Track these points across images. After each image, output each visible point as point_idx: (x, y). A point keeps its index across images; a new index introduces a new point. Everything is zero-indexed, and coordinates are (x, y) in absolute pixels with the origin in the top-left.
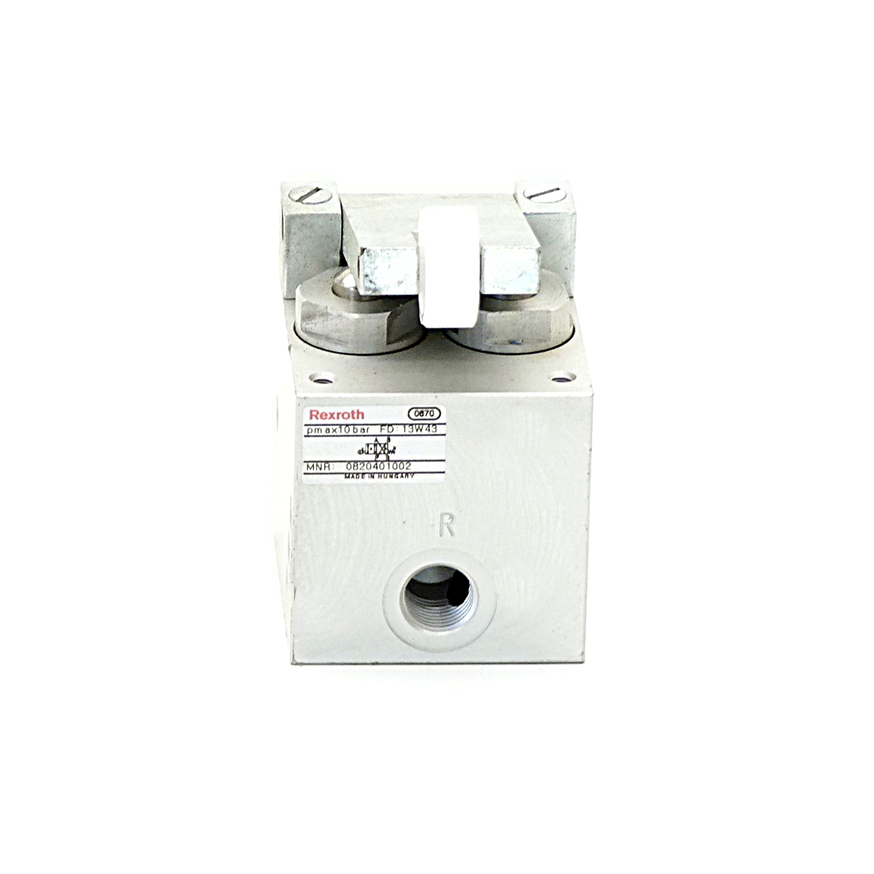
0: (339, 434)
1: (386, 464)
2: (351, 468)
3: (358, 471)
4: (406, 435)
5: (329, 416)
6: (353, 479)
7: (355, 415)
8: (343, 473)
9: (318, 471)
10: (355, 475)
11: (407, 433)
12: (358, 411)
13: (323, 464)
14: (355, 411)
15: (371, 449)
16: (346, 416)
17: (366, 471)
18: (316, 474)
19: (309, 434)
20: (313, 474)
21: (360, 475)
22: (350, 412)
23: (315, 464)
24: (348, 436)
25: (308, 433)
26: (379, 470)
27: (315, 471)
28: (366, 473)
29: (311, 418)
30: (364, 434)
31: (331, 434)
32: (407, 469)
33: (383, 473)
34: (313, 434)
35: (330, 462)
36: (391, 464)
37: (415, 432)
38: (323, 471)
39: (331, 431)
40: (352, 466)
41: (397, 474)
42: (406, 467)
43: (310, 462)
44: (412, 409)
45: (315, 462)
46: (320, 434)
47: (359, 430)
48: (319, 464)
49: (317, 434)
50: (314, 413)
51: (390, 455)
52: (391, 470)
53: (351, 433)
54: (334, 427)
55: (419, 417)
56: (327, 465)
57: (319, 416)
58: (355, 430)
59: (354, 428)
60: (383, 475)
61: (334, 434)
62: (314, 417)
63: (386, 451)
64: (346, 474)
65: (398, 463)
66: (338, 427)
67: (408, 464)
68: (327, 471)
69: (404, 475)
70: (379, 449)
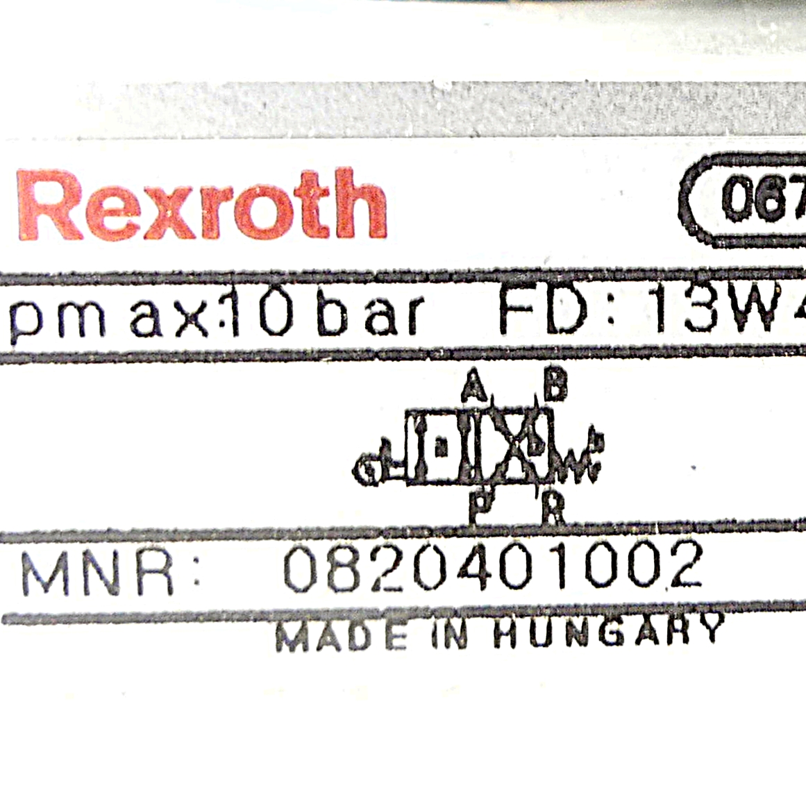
0: (221, 340)
1: (540, 547)
2: (314, 579)
3: (364, 599)
4: (670, 352)
5: (149, 212)
6: (329, 650)
7: (328, 211)
8: (262, 617)
9: (100, 602)
10: (340, 629)
11: (677, 335)
12: (344, 176)
13: (127, 551)
14: (327, 180)
15: (442, 447)
16: (264, 214)
17: (413, 597)
18: (84, 619)
19: (24, 344)
20: (68, 619)
21: (377, 628)
22: (289, 183)
23: (75, 551)
24: (286, 356)
25: (15, 334)
26: (496, 595)
27: (76, 603)
28: (415, 613)
29: (29, 230)
30: (389, 342)
31: (167, 342)
32: (677, 582)
33: (522, 612)
34: (47, 341)
35: (175, 536)
36: (576, 547)
37: (726, 333)
38: (127, 602)
39: (170, 320)
40: (323, 567)
41: (615, 614)
42: (670, 566)
43: (37, 537)
44: (706, 163)
45: (73, 536)
46: (93, 343)
47: (357, 318)
48: (102, 552)
49: (71, 343)
50: (48, 193)
51: (567, 489)
52: (579, 592)
53: (304, 336)
54: (190, 296)
55: (754, 225)
56: (153, 560)
57: (78, 215)
58: (332, 317)
59: (322, 303)
60: (523, 625)
61: (192, 341)
62: (45, 223)
63: (541, 464)
64: (279, 618)
65: (622, 544)
66: (213, 292)
67: (687, 552)
68: (155, 598)
69: (660, 623)
70: (494, 447)
